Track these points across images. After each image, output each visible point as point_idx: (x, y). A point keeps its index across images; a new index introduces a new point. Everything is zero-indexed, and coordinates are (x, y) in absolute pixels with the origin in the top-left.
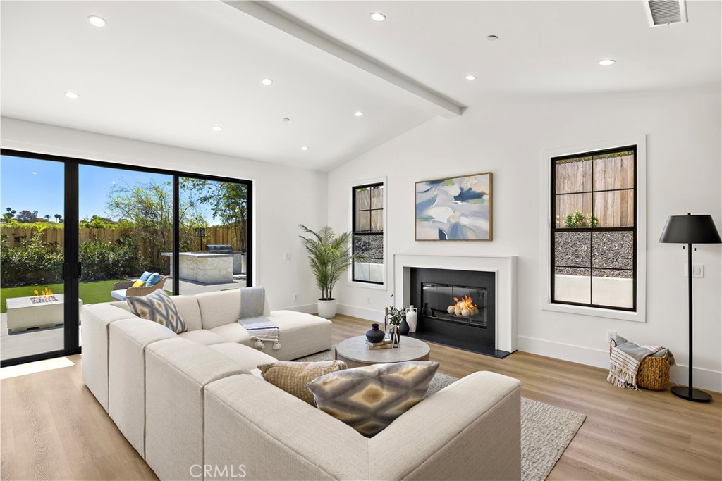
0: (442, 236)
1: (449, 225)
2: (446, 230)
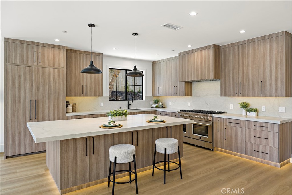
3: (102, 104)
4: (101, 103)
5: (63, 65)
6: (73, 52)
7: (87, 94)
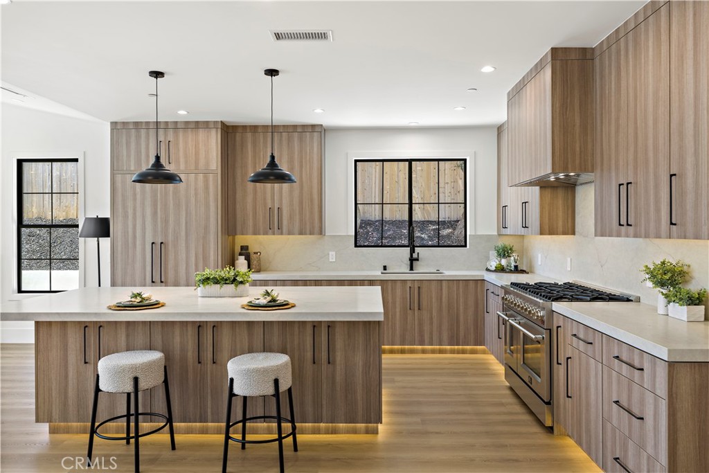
3: (332, 255)
4: (331, 253)
5: (215, 165)
6: (248, 131)
7: (282, 229)
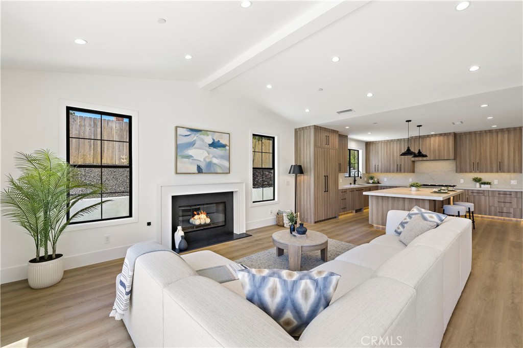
0: (200, 170)
1: (205, 163)
2: (203, 166)
5: (337, 147)
